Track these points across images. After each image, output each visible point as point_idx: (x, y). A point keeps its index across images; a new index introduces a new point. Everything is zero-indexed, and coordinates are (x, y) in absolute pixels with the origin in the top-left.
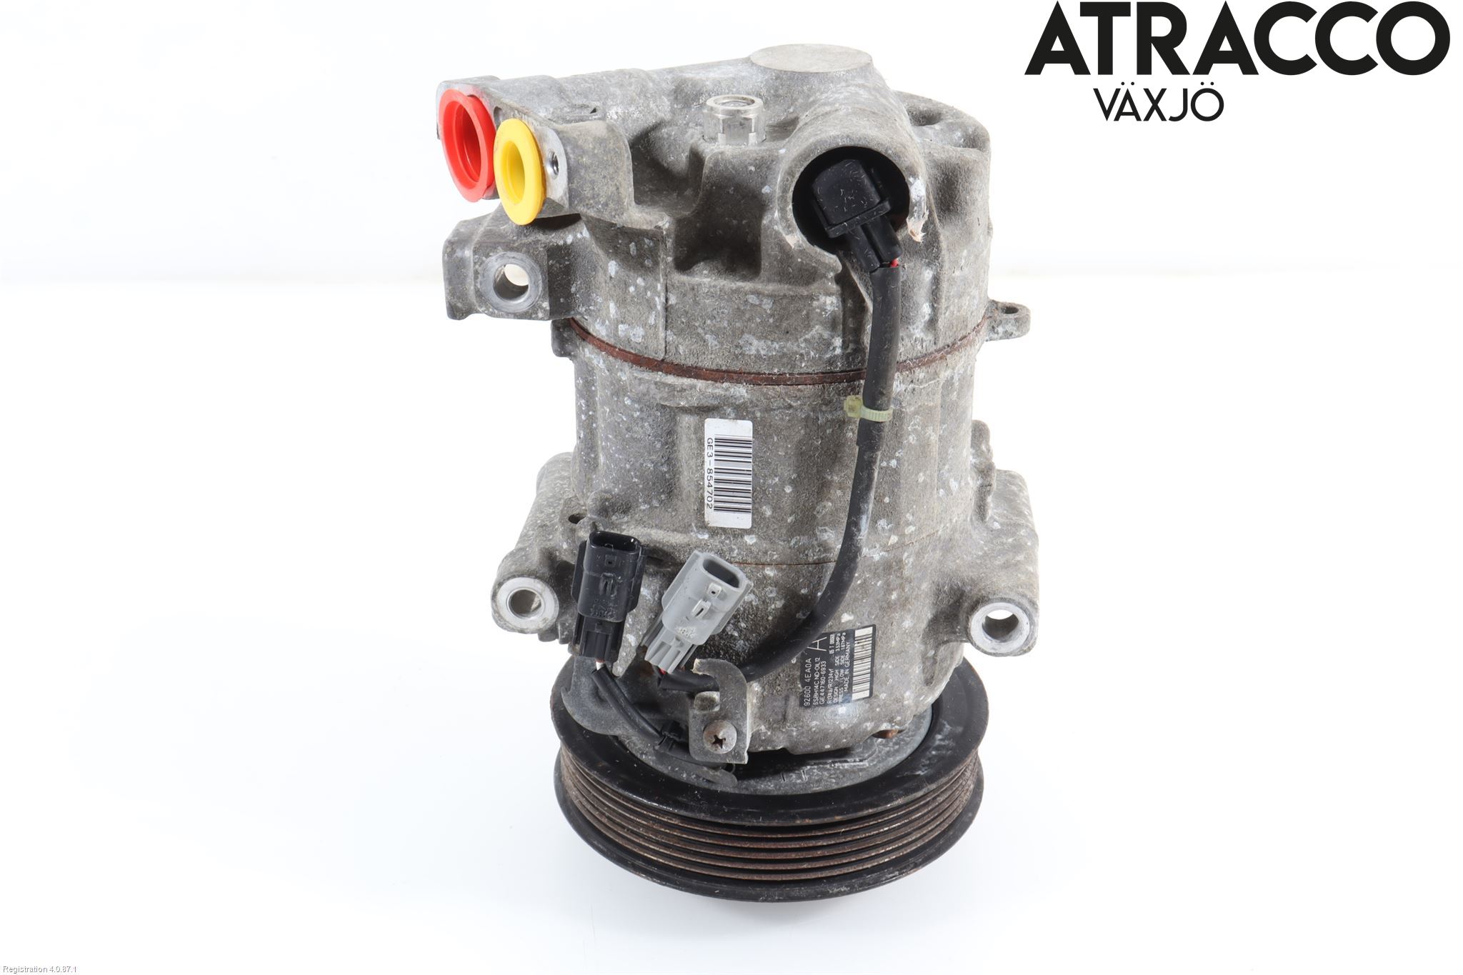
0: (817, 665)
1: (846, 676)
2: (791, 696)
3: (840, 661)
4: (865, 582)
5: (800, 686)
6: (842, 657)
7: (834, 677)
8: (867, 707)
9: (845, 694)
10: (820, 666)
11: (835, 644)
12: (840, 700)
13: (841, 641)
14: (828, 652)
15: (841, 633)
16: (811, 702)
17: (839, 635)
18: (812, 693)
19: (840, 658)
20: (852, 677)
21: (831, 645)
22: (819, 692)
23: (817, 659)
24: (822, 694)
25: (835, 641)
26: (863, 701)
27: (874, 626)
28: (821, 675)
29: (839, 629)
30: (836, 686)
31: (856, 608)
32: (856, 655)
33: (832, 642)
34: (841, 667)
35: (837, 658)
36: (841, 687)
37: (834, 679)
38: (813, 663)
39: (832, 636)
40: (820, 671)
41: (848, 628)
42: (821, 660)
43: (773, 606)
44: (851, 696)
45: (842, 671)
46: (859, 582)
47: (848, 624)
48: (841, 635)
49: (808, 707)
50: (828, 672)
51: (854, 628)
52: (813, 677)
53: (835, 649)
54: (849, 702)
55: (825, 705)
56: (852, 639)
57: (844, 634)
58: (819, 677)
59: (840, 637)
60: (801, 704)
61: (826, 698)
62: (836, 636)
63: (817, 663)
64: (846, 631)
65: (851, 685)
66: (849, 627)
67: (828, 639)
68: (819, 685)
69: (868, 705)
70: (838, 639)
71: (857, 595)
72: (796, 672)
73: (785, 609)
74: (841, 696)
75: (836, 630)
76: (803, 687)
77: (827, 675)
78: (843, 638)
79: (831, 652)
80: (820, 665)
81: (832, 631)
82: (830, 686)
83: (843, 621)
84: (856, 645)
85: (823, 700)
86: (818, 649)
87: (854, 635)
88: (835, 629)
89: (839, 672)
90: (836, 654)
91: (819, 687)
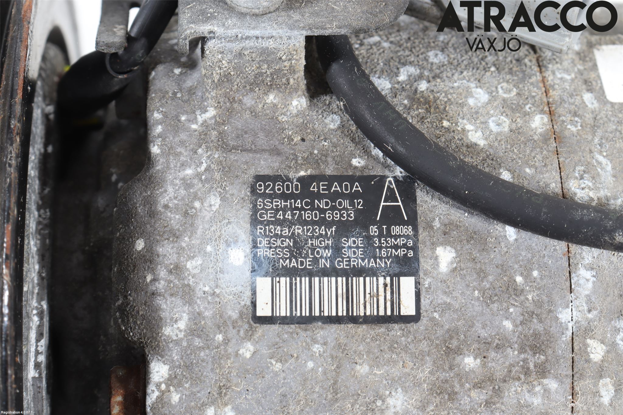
0: (346, 203)
1: (315, 261)
2: (279, 159)
3: (350, 247)
4: (518, 292)
5: (302, 173)
6: (360, 252)
7: (318, 238)
8: (230, 313)
9: (273, 263)
10: (344, 209)
11: (391, 236)
12: (261, 252)
13: (396, 247)
14: (374, 223)
15: (415, 248)
16: (264, 195)
17: (411, 243)
18: (284, 197)
19: (358, 247)
20: (310, 274)
21: (388, 230)
22: (285, 210)
23: (360, 204)
24: (280, 216)
25: (396, 237)
26: (249, 303)
27: (415, 319)
28: (323, 211)
29: (424, 243)
30: (295, 242)
31: (463, 277)
32: (358, 282)
33: (396, 230)
34: (337, 250)
35: (359, 242)
36: (291, 252)
37: (312, 238)
38: (352, 197)
39: (408, 230)
40: (333, 208)
41: (422, 260)
42: (357, 211)
43: (469, 127)
44: (266, 275)
45: (328, 253)
46: (519, 279)
47: (431, 262)
48: (408, 248)
49: (253, 191)
50: (329, 225)
51: (421, 274)
52: (319, 197)
53: (380, 236)
54: (253, 271)
55: (255, 221)
56: (397, 270)
57: (411, 254)
58: (319, 209)
59: (405, 246)
60: (259, 178)
61: (269, 223)
62: (408, 237)
63: (352, 204)
64: (416, 258)
65: (291, 273)
66: (425, 264)
67: (402, 223)
68: (302, 209)
69: (235, 315)
70: (400, 242)
71: (491, 278)
72: (331, 168)
73: (468, 146)
74: (270, 253)
75: (420, 238)
76: (300, 179)
77: (322, 222)
78: (401, 252)
79: (374, 230)
80: (347, 210)
81: (420, 231)
82: (298, 230)
83: (440, 251)
84: (381, 280)
85: (268, 217)
86: (382, 204)
87: (405, 275)
88: (423, 235)
89: (326, 247)
90: (369, 238)
91: (296, 208)
